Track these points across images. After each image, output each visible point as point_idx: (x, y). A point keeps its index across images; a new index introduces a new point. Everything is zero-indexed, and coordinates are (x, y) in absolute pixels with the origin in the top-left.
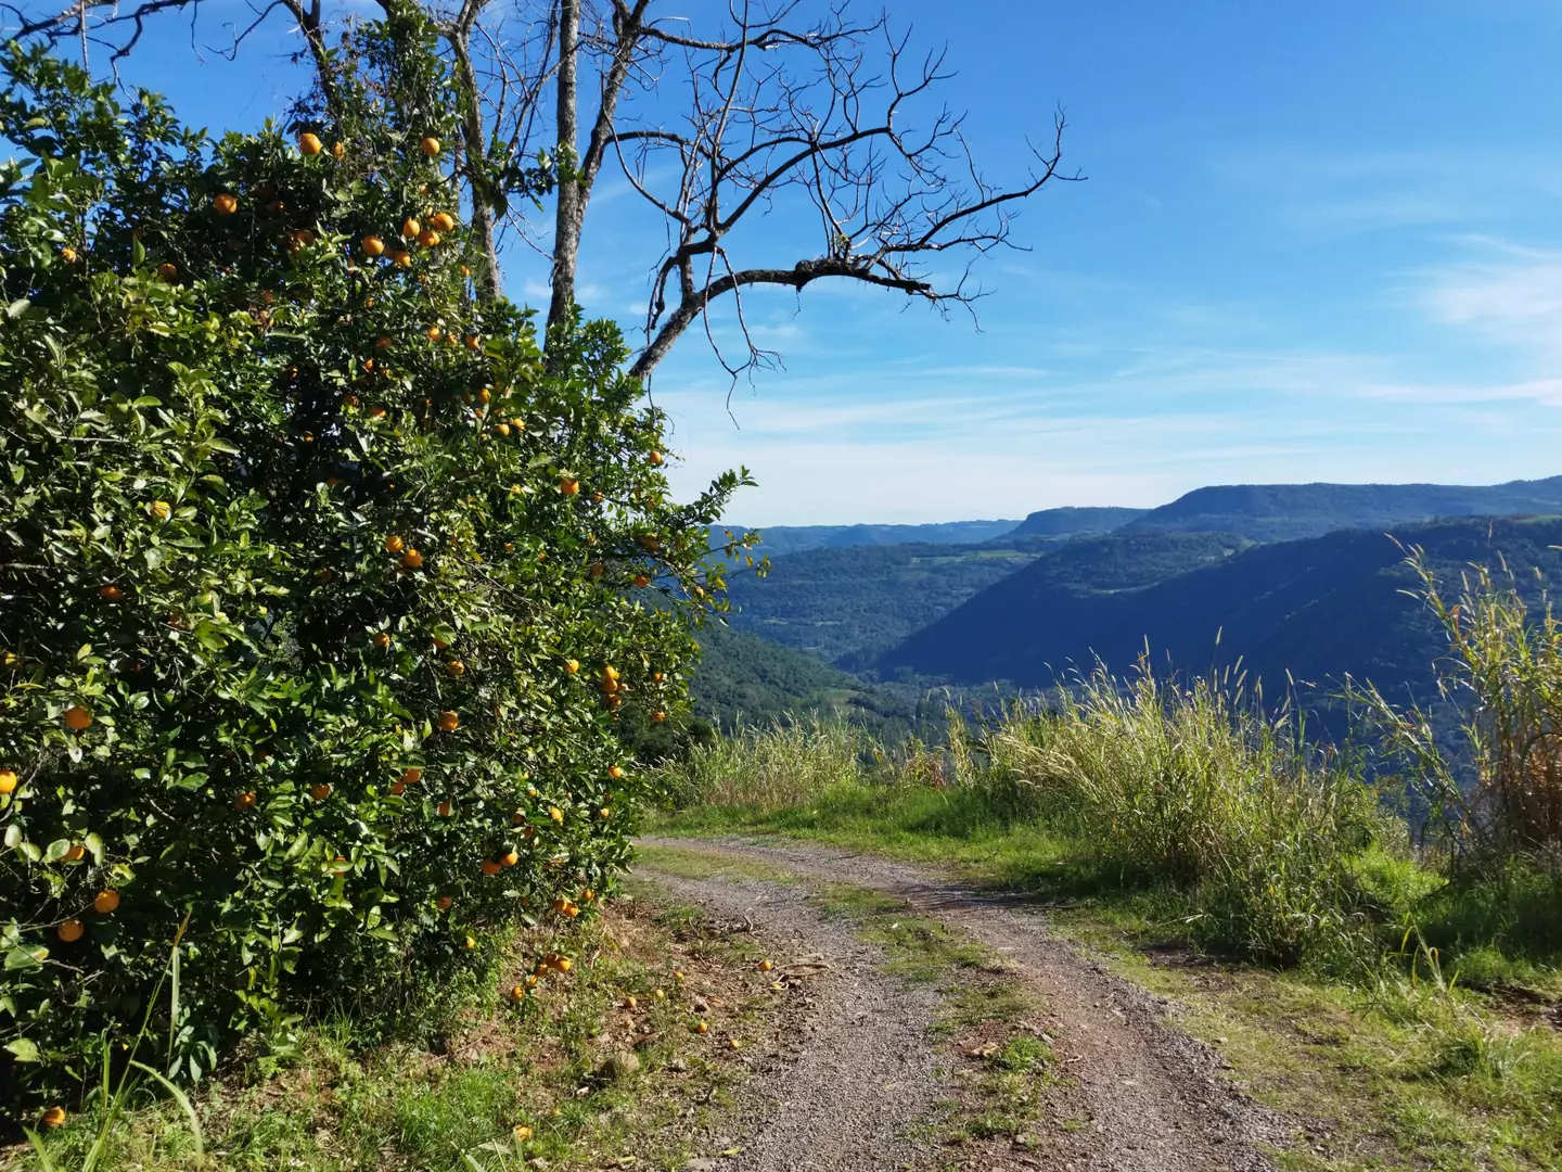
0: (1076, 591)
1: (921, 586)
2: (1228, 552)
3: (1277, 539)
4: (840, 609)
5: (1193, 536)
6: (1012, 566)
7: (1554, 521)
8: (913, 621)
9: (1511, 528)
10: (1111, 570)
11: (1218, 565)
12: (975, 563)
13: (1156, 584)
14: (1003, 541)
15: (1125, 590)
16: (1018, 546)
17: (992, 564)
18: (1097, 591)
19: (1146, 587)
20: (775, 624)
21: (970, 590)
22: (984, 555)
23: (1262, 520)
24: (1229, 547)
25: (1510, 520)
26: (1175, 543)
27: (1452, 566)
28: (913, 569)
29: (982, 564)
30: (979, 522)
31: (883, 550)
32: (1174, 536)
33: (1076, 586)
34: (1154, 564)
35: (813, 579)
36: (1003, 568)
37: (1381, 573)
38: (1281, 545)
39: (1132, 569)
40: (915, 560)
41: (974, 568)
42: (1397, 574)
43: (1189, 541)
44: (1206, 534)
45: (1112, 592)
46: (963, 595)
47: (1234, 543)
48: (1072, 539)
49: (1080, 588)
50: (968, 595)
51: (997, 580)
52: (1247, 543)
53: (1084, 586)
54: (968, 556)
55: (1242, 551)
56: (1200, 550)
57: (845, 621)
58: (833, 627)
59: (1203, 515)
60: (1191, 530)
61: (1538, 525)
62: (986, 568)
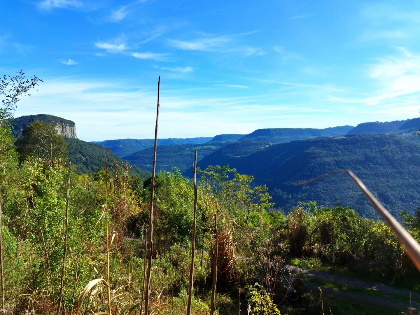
0: (230, 156)
1: (189, 155)
2: (267, 146)
3: (278, 143)
4: (168, 162)
5: (258, 142)
6: (212, 150)
7: (342, 139)
8: (187, 164)
9: (332, 140)
10: (239, 151)
11: (265, 150)
12: (203, 149)
13: (250, 154)
14: (210, 143)
15: (243, 156)
16: (213, 144)
17: (207, 149)
18: (235, 156)
19: (248, 155)
20: (149, 167)
21: (202, 156)
22: (205, 147)
23: (274, 137)
24: (267, 145)
25: (332, 138)
26: (254, 144)
27: (321, 149)
28: (187, 151)
29: (204, 149)
30: (201, 138)
31: (178, 146)
32: (252, 142)
33: (230, 155)
34: (249, 149)
35: (160, 154)
36: (210, 150)
37: (305, 151)
38: (280, 144)
39: (244, 150)
40: (187, 148)
41: (203, 150)
42: (309, 152)
43: (257, 143)
44: (261, 141)
45: (239, 156)
46: (200, 157)
47: (268, 144)
48: (227, 143)
49: (231, 155)
50: (202, 157)
51: (209, 154)
52: (271, 144)
53: (232, 155)
54: (201, 147)
55: (271, 146)
56: (260, 145)
57: (169, 165)
58: (166, 167)
59: (259, 136)
60: (256, 140)
61: (338, 139)
62: (206, 150)
